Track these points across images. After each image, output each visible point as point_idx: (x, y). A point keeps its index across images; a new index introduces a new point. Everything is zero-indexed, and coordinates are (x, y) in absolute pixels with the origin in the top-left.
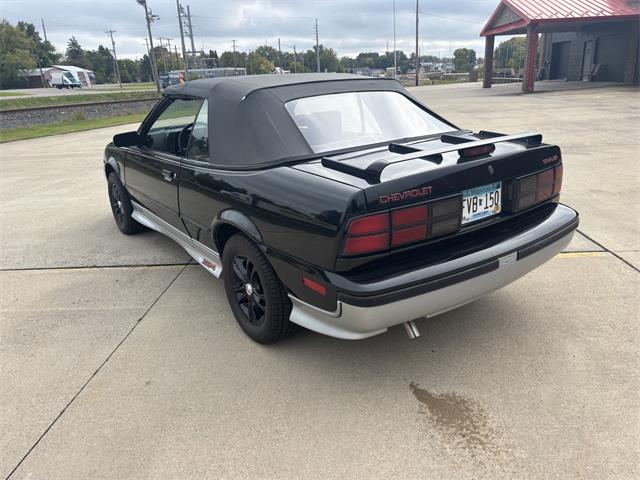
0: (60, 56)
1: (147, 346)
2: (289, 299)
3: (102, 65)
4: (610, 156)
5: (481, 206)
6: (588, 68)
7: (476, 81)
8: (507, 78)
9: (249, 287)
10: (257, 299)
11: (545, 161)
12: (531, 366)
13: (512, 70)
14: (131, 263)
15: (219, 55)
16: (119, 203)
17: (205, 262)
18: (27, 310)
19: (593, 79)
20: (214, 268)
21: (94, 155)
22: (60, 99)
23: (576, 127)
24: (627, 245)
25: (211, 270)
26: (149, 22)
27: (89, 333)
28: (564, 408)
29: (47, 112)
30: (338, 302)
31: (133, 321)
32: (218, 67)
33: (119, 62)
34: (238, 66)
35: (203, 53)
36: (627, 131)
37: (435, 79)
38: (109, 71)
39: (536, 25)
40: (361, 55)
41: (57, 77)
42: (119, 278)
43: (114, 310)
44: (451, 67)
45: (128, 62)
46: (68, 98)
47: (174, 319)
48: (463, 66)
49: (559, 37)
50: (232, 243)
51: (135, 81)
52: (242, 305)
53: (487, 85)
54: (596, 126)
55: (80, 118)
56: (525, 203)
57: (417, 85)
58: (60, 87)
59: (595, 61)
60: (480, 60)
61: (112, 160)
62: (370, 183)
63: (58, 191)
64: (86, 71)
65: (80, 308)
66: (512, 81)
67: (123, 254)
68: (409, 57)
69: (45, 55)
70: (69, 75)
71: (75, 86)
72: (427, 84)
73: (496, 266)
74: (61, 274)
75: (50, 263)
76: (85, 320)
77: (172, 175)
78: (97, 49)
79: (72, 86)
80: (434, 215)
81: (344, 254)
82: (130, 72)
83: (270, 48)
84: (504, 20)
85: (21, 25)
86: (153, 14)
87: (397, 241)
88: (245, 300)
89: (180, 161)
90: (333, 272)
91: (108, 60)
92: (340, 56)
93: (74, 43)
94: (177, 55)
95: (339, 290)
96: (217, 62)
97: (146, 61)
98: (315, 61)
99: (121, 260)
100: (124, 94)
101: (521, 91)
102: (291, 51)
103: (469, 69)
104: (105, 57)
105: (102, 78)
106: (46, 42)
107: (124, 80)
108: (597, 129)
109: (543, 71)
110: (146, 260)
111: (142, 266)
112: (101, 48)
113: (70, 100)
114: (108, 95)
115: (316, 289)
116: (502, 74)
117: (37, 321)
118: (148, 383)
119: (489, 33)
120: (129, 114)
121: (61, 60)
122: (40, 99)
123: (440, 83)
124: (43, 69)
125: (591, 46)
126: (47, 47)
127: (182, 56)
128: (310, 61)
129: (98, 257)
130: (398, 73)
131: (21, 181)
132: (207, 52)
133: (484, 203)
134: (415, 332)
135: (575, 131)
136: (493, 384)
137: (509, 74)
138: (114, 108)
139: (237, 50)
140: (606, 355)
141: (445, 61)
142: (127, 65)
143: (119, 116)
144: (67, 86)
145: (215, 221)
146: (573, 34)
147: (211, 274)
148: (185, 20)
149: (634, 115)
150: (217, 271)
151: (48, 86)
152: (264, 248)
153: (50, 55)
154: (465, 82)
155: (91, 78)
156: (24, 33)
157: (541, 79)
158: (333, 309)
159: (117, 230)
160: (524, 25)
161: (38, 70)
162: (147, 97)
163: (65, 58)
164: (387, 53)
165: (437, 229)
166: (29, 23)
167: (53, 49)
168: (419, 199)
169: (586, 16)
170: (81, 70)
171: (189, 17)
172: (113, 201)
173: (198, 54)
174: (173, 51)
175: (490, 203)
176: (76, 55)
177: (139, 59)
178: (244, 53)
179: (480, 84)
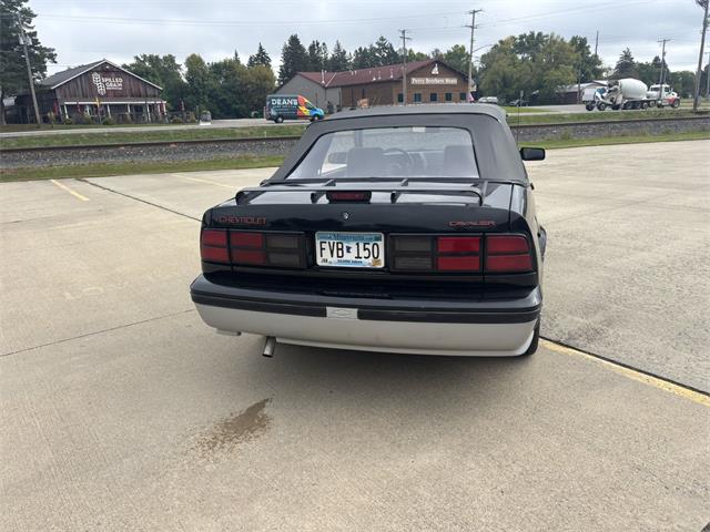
0: (605, 70)
3: (652, 79)
5: (351, 253)
69: (589, 70)
70: (602, 91)
73: (322, 313)
78: (651, 61)
80: (269, 245)
82: (684, 86)
85: (574, 39)
93: (627, 56)
112: (656, 59)
121: (605, 74)
124: (582, 85)
133: (353, 250)
153: (595, 69)
156: (574, 48)
161: (577, 85)
163: (611, 72)
165: (276, 259)
166: (584, 37)
175: (363, 253)
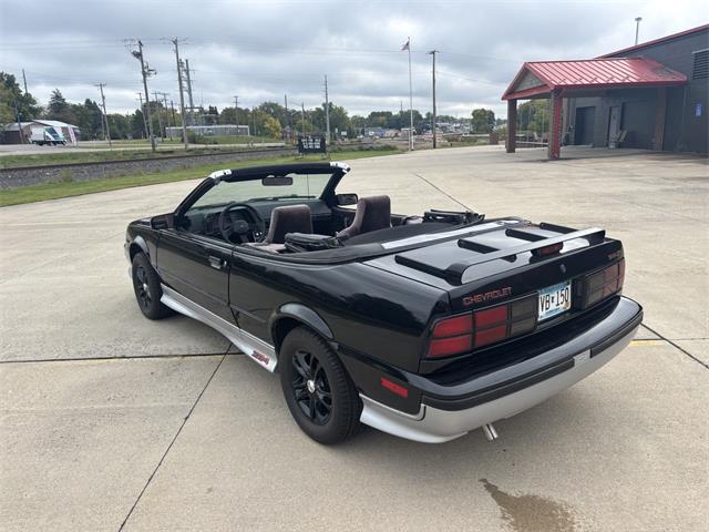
0: (41, 109)
1: (201, 448)
2: (360, 399)
3: (89, 120)
4: (651, 233)
5: (554, 303)
6: (614, 134)
7: (497, 144)
8: (530, 142)
9: (311, 384)
10: (321, 396)
11: (611, 257)
12: (607, 465)
13: (535, 134)
14: (163, 353)
15: (220, 112)
16: (145, 285)
17: (256, 354)
18: (58, 408)
19: (620, 146)
20: (267, 361)
21: (96, 225)
22: (42, 157)
23: (611, 200)
24: (681, 333)
25: (263, 363)
26: (145, 77)
27: (134, 434)
28: (647, 510)
29: (30, 173)
30: (423, 405)
31: (179, 420)
32: (218, 123)
33: (109, 116)
34: (241, 124)
35: (201, 109)
36: (663, 205)
37: (454, 141)
38: (96, 126)
39: (561, 92)
40: (373, 114)
41: (38, 133)
42: (154, 370)
43: (155, 407)
44: (469, 128)
45: (117, 117)
46: (52, 157)
47: (223, 417)
48: (482, 127)
49: (582, 102)
50: (293, 337)
51: (126, 138)
52: (301, 403)
53: (511, 149)
54: (630, 199)
55: (68, 180)
56: (593, 299)
57: (435, 147)
58: (41, 143)
59: (621, 128)
60: (500, 122)
61: (139, 240)
62: (453, 285)
63: (63, 268)
64: (70, 127)
65: (118, 406)
66: (536, 146)
67: (152, 342)
68: (424, 116)
69: (25, 108)
70: (52, 131)
71: (58, 142)
72: (444, 146)
73: (572, 364)
74: (87, 366)
75: (73, 353)
76: (126, 419)
77: (222, 263)
78: (83, 103)
79: (55, 143)
80: (514, 315)
81: (428, 356)
82: (120, 128)
83: (276, 105)
84: (526, 85)
86: (150, 68)
87: (479, 343)
88: (306, 397)
89: (232, 249)
90: (417, 374)
91: (95, 115)
92: (350, 115)
93: (58, 96)
94: (173, 111)
95: (423, 392)
96: (217, 119)
97: (139, 117)
98: (325, 119)
99: (151, 350)
100: (115, 153)
101: (546, 157)
102: (299, 109)
103: (489, 131)
104: (92, 112)
105: (88, 134)
106: (27, 94)
107: (114, 137)
108: (633, 203)
109: (567, 137)
110: (180, 350)
111: (176, 356)
112: (88, 101)
113: (54, 159)
114: (97, 154)
115: (396, 391)
116: (524, 138)
117: (73, 420)
118: (210, 490)
119: (511, 96)
120: (123, 176)
121: (42, 114)
122: (19, 158)
123: (459, 146)
124: (22, 124)
125: (616, 112)
126: (28, 99)
127: (179, 112)
128: (318, 119)
129: (125, 346)
130: (414, 134)
131: (19, 255)
132: (206, 108)
133: (555, 299)
134: (493, 434)
135: (610, 204)
136: (572, 485)
137: (532, 138)
138: (106, 169)
139: (239, 106)
140: (679, 451)
141: (462, 121)
142: (118, 120)
143: (111, 177)
144: (48, 143)
145: (274, 315)
146: (597, 98)
147: (263, 368)
148: (184, 74)
149: (668, 187)
150: (271, 365)
151: (26, 142)
152: (335, 345)
153: (31, 108)
154: (485, 144)
155: (76, 134)
156: (2, 84)
157: (566, 145)
158: (415, 412)
159: (140, 314)
160: (548, 91)
161: (17, 124)
162: (141, 157)
163: (46, 112)
164: (401, 112)
165: (517, 328)
166: (11, 74)
167: (34, 102)
168: (499, 300)
169: (611, 82)
170: (65, 125)
171: (187, 71)
172: (137, 283)
173: (197, 110)
174: (169, 107)
175: (561, 299)
176: (59, 109)
177: (130, 114)
178: (247, 110)
179: (502, 147)
